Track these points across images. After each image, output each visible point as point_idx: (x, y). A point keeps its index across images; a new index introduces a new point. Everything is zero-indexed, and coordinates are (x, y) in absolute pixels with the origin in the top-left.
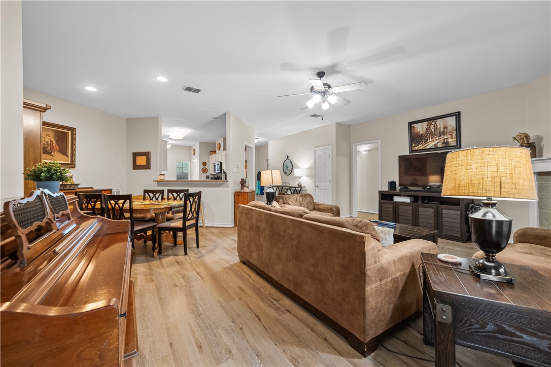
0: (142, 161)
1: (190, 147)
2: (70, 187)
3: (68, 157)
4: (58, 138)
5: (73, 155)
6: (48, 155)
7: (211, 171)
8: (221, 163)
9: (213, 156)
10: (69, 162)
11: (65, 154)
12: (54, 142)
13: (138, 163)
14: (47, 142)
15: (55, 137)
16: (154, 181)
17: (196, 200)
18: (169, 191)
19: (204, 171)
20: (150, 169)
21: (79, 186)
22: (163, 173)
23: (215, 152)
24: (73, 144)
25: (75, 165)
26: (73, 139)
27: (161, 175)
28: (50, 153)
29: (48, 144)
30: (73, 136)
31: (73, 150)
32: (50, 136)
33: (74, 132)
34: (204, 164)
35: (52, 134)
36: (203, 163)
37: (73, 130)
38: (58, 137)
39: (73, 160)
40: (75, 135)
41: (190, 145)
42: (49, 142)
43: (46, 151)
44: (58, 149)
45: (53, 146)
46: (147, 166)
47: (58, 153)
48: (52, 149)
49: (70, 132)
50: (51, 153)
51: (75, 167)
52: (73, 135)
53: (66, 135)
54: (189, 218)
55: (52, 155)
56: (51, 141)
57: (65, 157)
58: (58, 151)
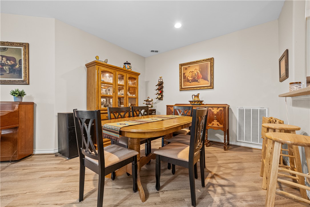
0: (283, 67)
3: (208, 81)
5: (212, 79)
6: (196, 82)
10: (209, 85)
11: (206, 79)
12: (199, 73)
13: (281, 72)
15: (200, 69)
20: (288, 77)
24: (211, 70)
26: (211, 67)
28: (197, 81)
29: (196, 75)
32: (197, 70)
33: (212, 61)
39: (211, 83)
44: (201, 77)
45: (199, 76)
47: (202, 79)
48: (198, 78)
49: (209, 62)
50: (198, 80)
51: (213, 88)
52: (211, 64)
53: (207, 65)
55: (198, 82)
56: (198, 73)
57: (206, 81)
58: (202, 78)
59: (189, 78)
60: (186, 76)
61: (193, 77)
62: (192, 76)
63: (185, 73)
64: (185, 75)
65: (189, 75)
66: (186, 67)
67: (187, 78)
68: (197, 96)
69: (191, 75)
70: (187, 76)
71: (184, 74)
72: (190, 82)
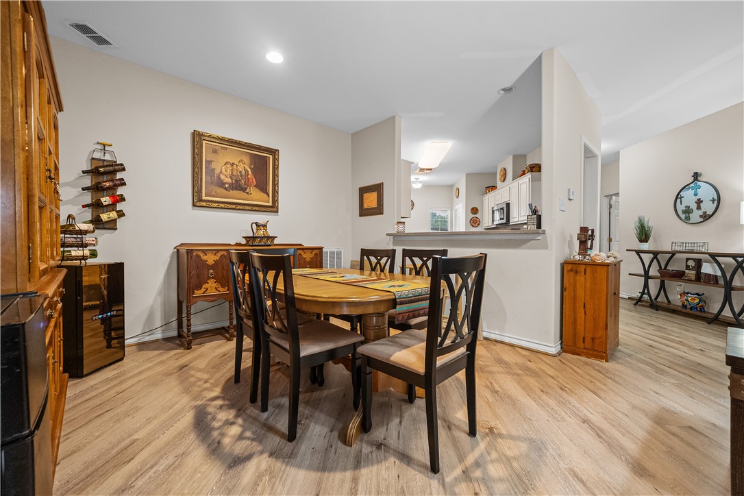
0: (371, 200)
1: (452, 186)
2: (260, 241)
3: (269, 196)
4: (255, 166)
5: (275, 192)
6: (242, 193)
7: (487, 222)
8: (508, 205)
9: (492, 194)
10: (270, 204)
11: (265, 190)
12: (250, 173)
13: (366, 206)
14: (240, 172)
15: (251, 165)
16: (387, 235)
17: (470, 282)
18: (406, 253)
19: (475, 222)
20: (382, 214)
21: (276, 241)
22: (402, 220)
23: (494, 187)
24: (275, 175)
25: (278, 208)
26: (276, 168)
27: (398, 223)
28: (244, 190)
29: (241, 176)
30: (275, 162)
31: (275, 185)
32: (244, 164)
33: (277, 157)
34: (475, 210)
35: (246, 160)
36: (473, 209)
37: (274, 152)
38: (255, 164)
39: (275, 201)
40: (278, 161)
41: (451, 183)
42: (243, 172)
43: (240, 186)
44: (255, 183)
45: (249, 179)
46: (378, 210)
48: (248, 184)
49: (271, 157)
50: (246, 189)
51: (278, 212)
52: (276, 160)
53: (265, 160)
54: (448, 342)
55: (247, 193)
56: (246, 171)
57: (265, 195)
58: (255, 186)
59: (222, 177)
60: (214, 170)
61: (234, 178)
62: (232, 174)
63: (211, 162)
64: (213, 165)
65: (224, 170)
66: (217, 148)
67: (219, 178)
68: (265, 226)
69: (229, 172)
70: (217, 171)
71: (209, 162)
72: (226, 189)
